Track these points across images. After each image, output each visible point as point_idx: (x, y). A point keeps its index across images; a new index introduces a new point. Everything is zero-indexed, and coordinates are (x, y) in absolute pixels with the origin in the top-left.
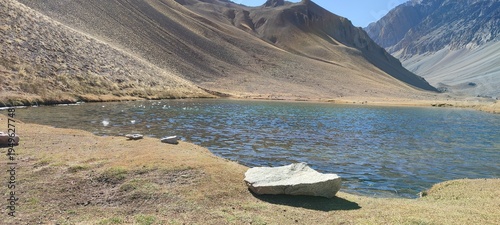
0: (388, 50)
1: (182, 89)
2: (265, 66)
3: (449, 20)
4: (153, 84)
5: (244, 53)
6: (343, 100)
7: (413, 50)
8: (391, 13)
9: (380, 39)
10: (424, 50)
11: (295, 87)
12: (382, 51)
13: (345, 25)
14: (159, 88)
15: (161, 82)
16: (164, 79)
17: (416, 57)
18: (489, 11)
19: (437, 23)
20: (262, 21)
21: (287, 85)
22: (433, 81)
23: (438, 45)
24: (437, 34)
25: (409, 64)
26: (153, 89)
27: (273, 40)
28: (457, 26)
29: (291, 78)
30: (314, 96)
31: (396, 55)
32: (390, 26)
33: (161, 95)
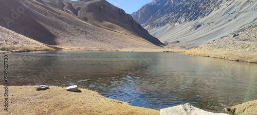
0: (142, 25)
1: (34, 46)
2: (81, 32)
3: (168, 12)
4: (15, 43)
5: (69, 25)
6: (123, 50)
7: (153, 26)
8: (143, 7)
9: (138, 19)
10: (158, 26)
11: (98, 43)
12: (139, 26)
13: (121, 12)
14: (19, 45)
15: (20, 42)
16: (22, 39)
17: (155, 29)
18: (184, 9)
19: (163, 13)
20: (79, 9)
21: (94, 42)
22: (162, 40)
23: (164, 24)
24: (163, 19)
25: (152, 32)
26: (16, 46)
27: (86, 19)
28: (171, 15)
29: (96, 39)
30: (109, 48)
31: (146, 28)
32: (143, 14)
33: (21, 49)
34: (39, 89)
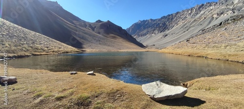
0: (132, 36)
1: (70, 49)
2: (97, 41)
3: (148, 28)
4: (60, 48)
5: (90, 37)
6: (122, 51)
7: (139, 36)
8: (133, 25)
9: (130, 32)
10: (142, 36)
11: (107, 47)
12: (131, 36)
13: (120, 28)
14: (62, 49)
15: (63, 47)
16: (63, 46)
17: (140, 38)
18: (157, 25)
19: (145, 28)
20: (95, 27)
21: (104, 46)
22: (144, 44)
23: (145, 34)
24: (145, 31)
25: (138, 40)
26: (60, 49)
27: (99, 33)
28: (150, 29)
29: (105, 44)
30: (113, 50)
31: (135, 37)
32: (133, 29)
33: (63, 51)
34: (72, 74)
